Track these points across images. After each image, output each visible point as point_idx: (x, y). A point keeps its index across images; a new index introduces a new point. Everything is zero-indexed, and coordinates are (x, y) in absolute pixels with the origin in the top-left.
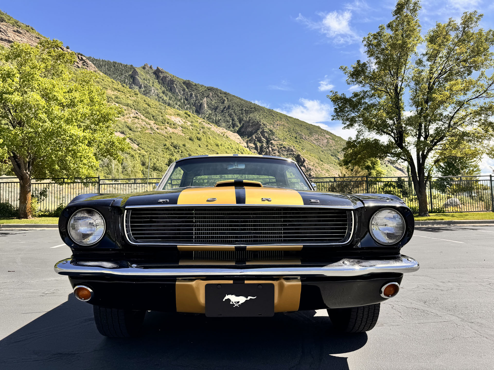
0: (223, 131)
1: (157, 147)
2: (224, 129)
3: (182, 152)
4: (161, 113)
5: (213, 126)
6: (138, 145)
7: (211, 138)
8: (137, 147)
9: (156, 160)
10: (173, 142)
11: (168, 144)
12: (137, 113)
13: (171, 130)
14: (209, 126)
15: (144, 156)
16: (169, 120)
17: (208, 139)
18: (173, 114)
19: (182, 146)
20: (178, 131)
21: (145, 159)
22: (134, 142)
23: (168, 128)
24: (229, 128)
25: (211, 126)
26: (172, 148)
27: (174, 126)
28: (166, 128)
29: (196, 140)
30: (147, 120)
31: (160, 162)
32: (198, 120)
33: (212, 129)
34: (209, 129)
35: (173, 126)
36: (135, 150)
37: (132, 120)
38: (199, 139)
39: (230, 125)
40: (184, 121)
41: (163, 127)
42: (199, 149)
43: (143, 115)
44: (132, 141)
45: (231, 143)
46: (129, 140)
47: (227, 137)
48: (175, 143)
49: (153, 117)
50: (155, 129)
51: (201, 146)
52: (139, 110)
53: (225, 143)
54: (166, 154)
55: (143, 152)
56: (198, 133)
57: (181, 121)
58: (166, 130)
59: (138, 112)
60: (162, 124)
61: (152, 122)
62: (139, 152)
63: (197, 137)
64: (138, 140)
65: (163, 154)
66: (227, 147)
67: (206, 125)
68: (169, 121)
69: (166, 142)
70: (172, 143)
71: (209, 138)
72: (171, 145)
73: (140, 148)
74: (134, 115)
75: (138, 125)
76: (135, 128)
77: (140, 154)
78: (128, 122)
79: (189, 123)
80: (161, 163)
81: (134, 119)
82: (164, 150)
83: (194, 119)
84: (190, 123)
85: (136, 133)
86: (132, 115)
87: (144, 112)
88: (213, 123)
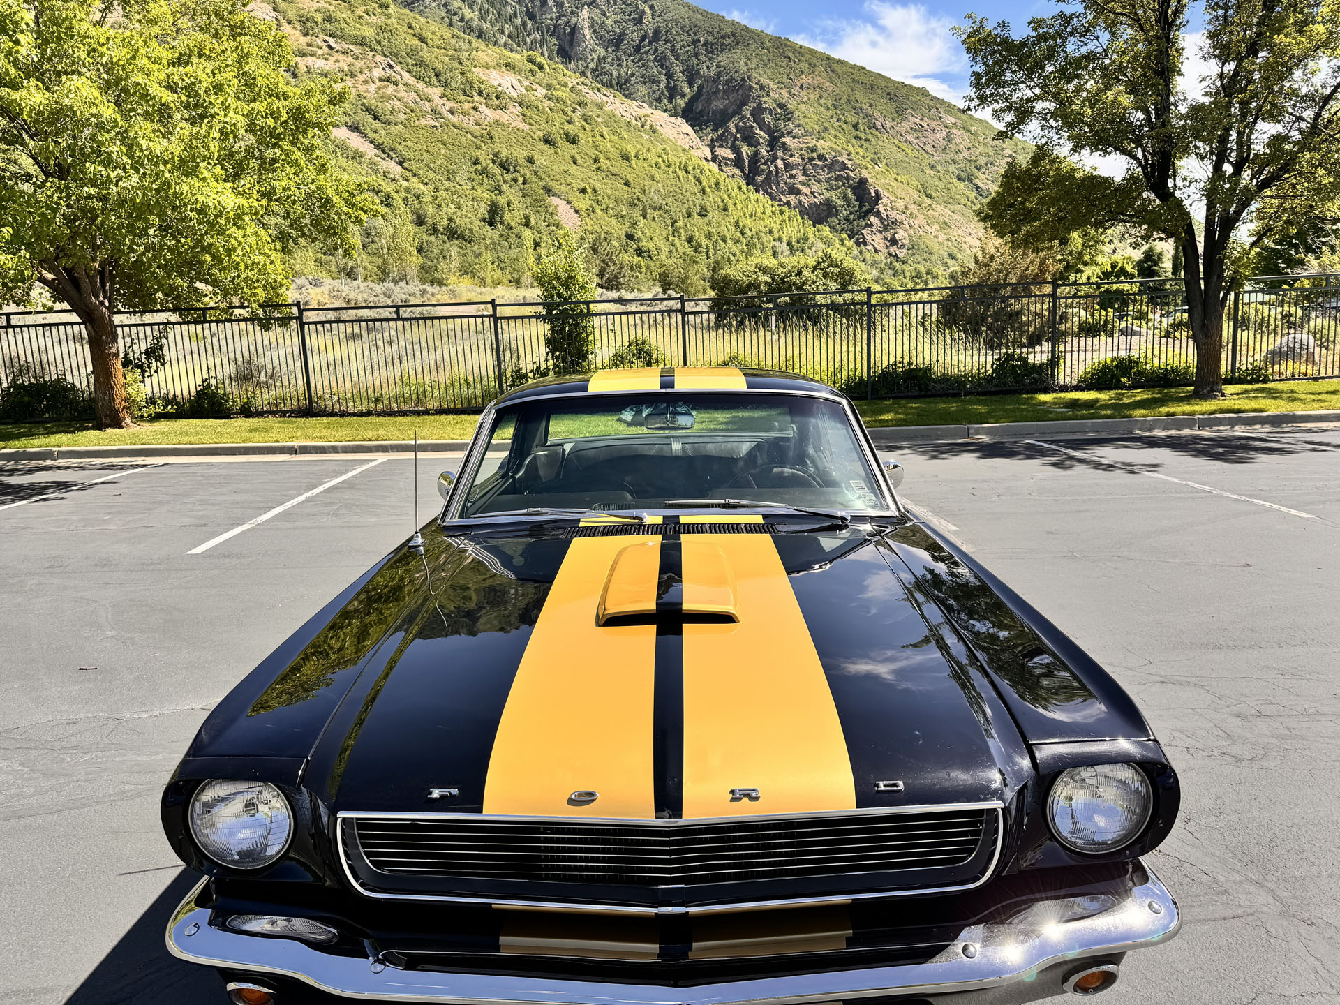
0: (640, 112)
1: (454, 167)
2: (644, 105)
3: (524, 183)
4: (460, 63)
5: (611, 97)
6: (401, 163)
7: (607, 137)
8: (398, 169)
9: (453, 206)
10: (497, 150)
11: (485, 160)
12: (391, 67)
13: (491, 114)
14: (599, 98)
15: (419, 196)
16: (482, 83)
17: (598, 138)
18: (493, 64)
19: (523, 162)
20: (511, 117)
21: (423, 205)
22: (389, 155)
23: (482, 108)
24: (659, 100)
25: (604, 98)
26: (497, 171)
27: (498, 99)
28: (475, 109)
29: (563, 144)
30: (421, 86)
31: (464, 212)
32: (566, 79)
33: (609, 108)
34: (600, 106)
35: (496, 102)
36: (393, 180)
37: (379, 88)
38: (573, 140)
39: (662, 93)
40: (527, 83)
41: (466, 106)
42: (573, 169)
43: (409, 72)
44: (383, 151)
45: (664, 150)
46: (376, 151)
47: (654, 131)
48: (505, 153)
49: (437, 75)
50: (445, 113)
51: (579, 161)
52: (396, 55)
53: (648, 150)
54: (479, 189)
55: (415, 184)
56: (570, 122)
57: (516, 84)
58: (477, 116)
59: (392, 63)
60: (462, 98)
61: (435, 93)
62: (405, 184)
63: (567, 135)
64: (400, 148)
65: (473, 188)
66: (653, 163)
67: (591, 96)
68: (482, 87)
69: (478, 153)
70: (495, 155)
71: (602, 136)
72: (494, 162)
73: (407, 174)
74: (383, 73)
75: (398, 103)
76: (388, 112)
77: (407, 190)
78: (368, 95)
79: (541, 91)
80: (469, 215)
81: (383, 83)
82: (474, 176)
83: (556, 79)
84: (545, 91)
85: (393, 129)
86: (377, 73)
87: (411, 62)
88: (612, 86)
